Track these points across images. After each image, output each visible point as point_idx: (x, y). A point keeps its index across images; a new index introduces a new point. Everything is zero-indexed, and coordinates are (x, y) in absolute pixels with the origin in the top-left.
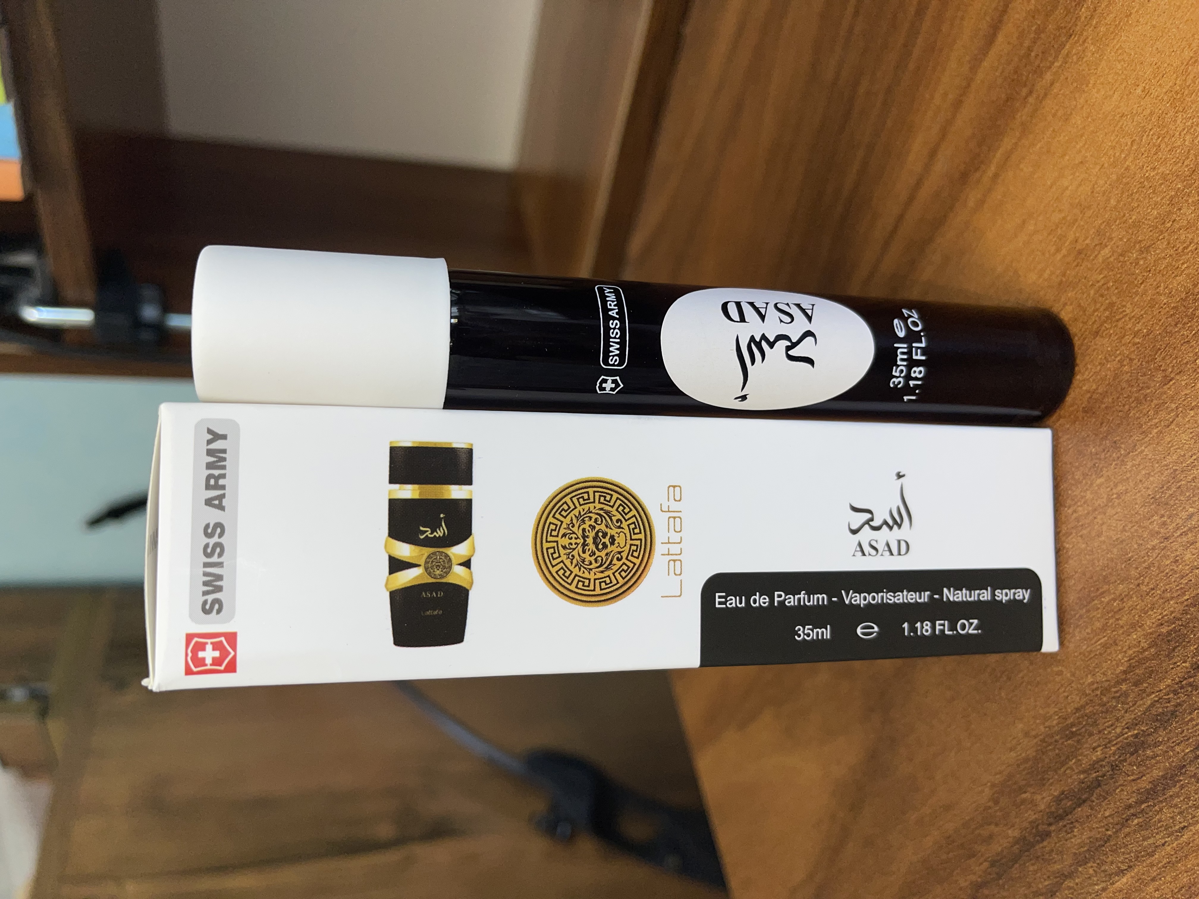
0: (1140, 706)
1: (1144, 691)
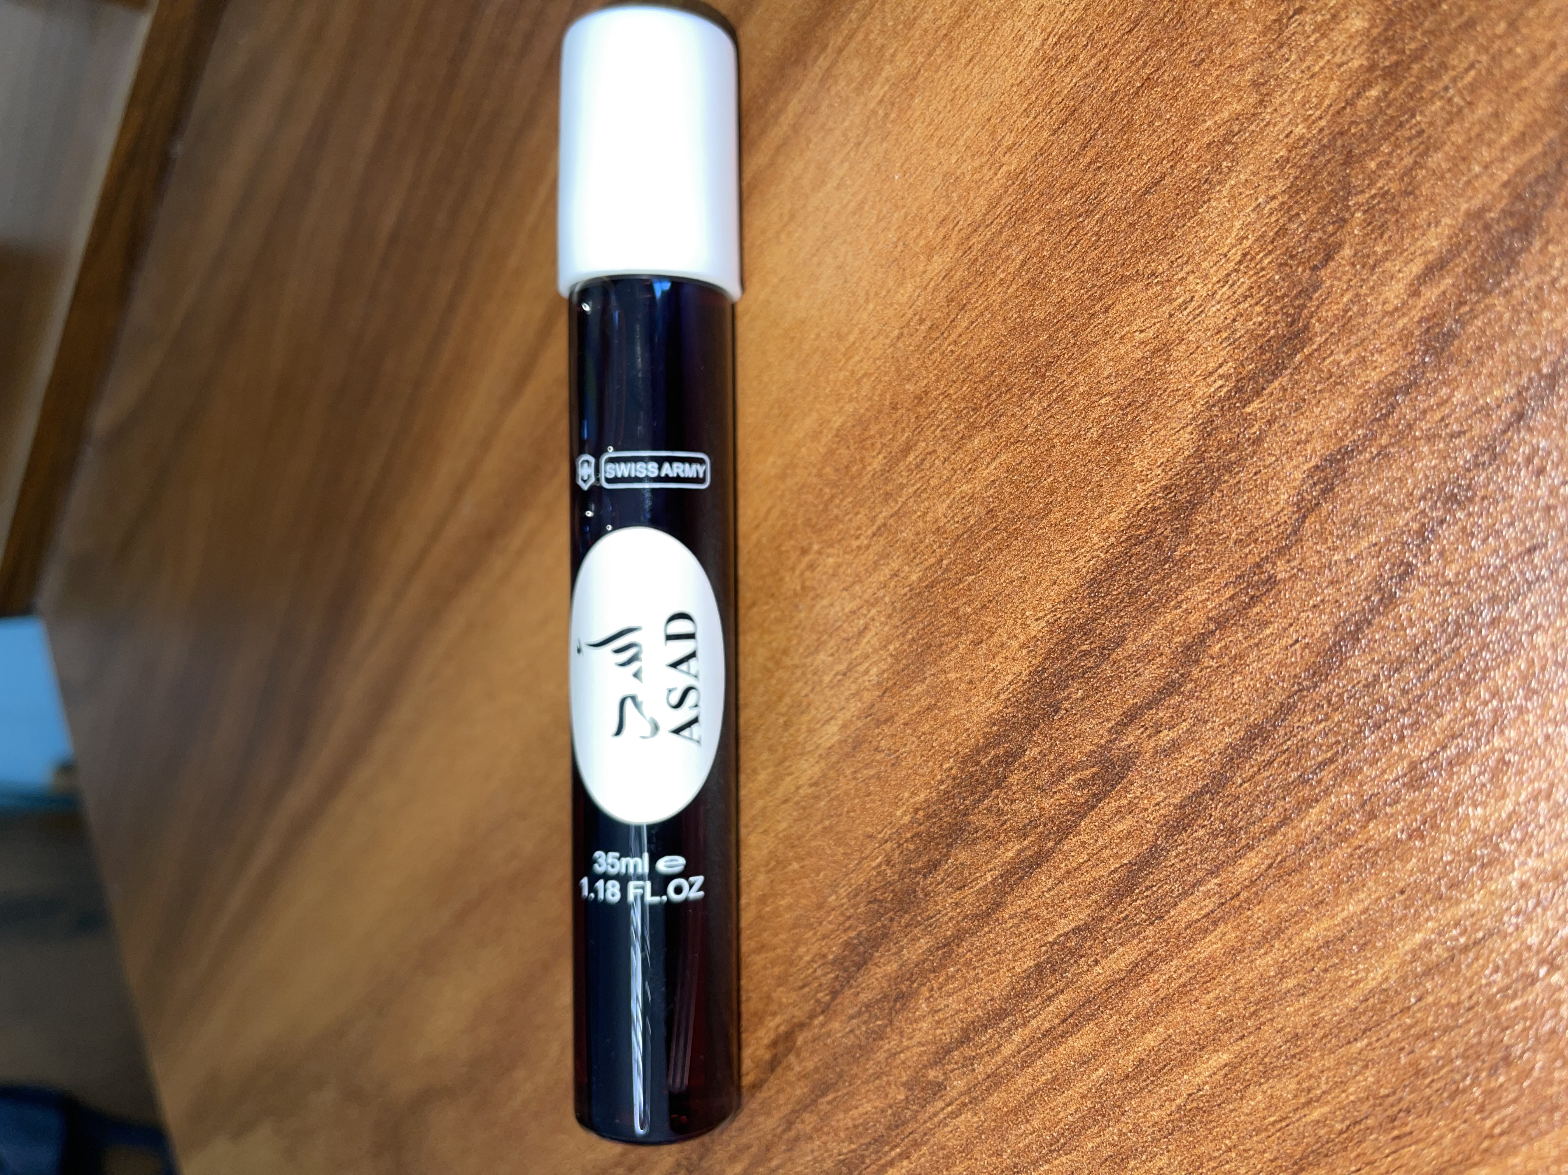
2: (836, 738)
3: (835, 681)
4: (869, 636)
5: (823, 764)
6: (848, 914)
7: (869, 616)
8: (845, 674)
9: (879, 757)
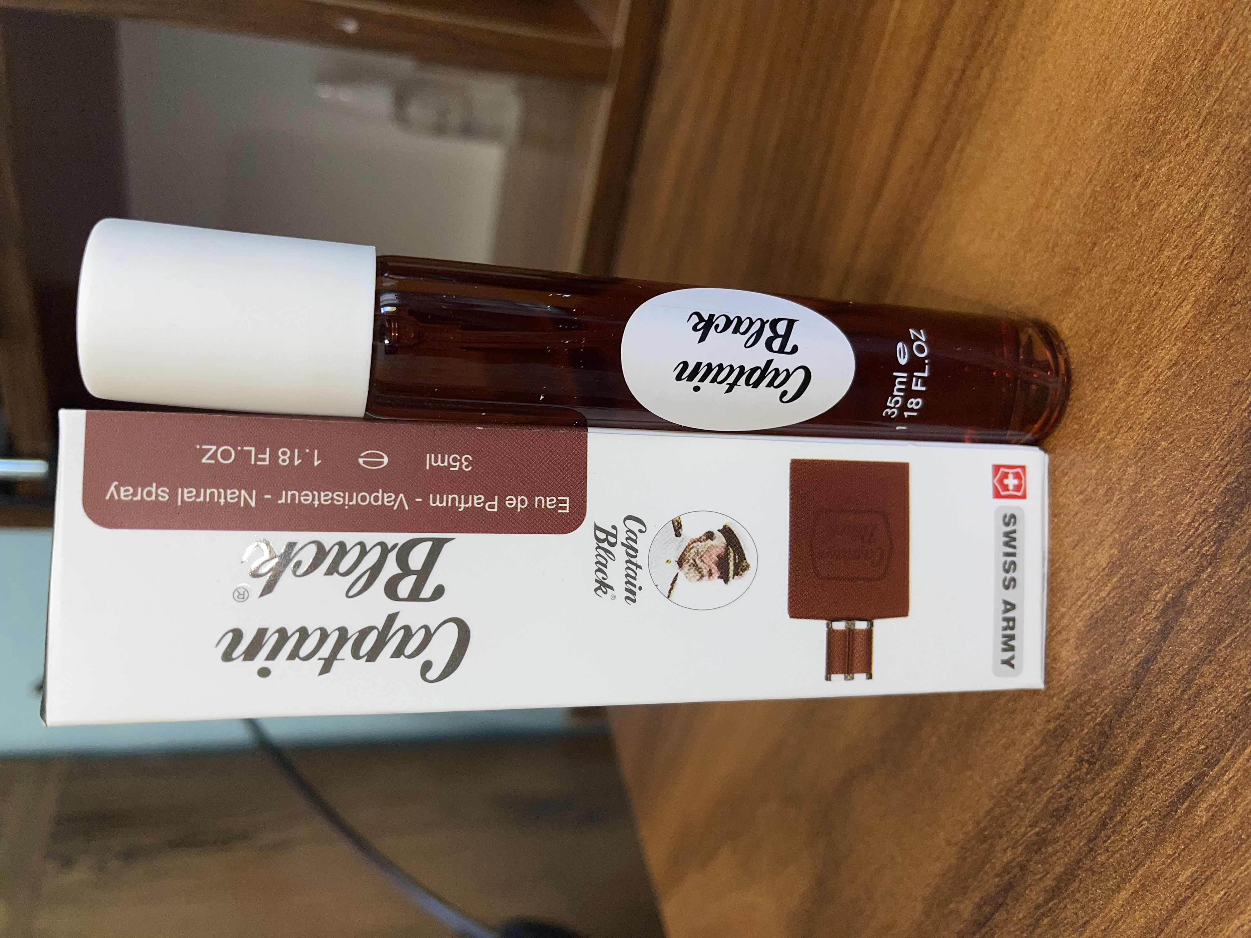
0: (1039, 803)
1: (1040, 788)
2: (1190, 315)
3: (1182, 267)
4: (1209, 211)
5: (1179, 344)
6: (1224, 463)
7: (1208, 195)
8: (1191, 257)
9: (1235, 310)
